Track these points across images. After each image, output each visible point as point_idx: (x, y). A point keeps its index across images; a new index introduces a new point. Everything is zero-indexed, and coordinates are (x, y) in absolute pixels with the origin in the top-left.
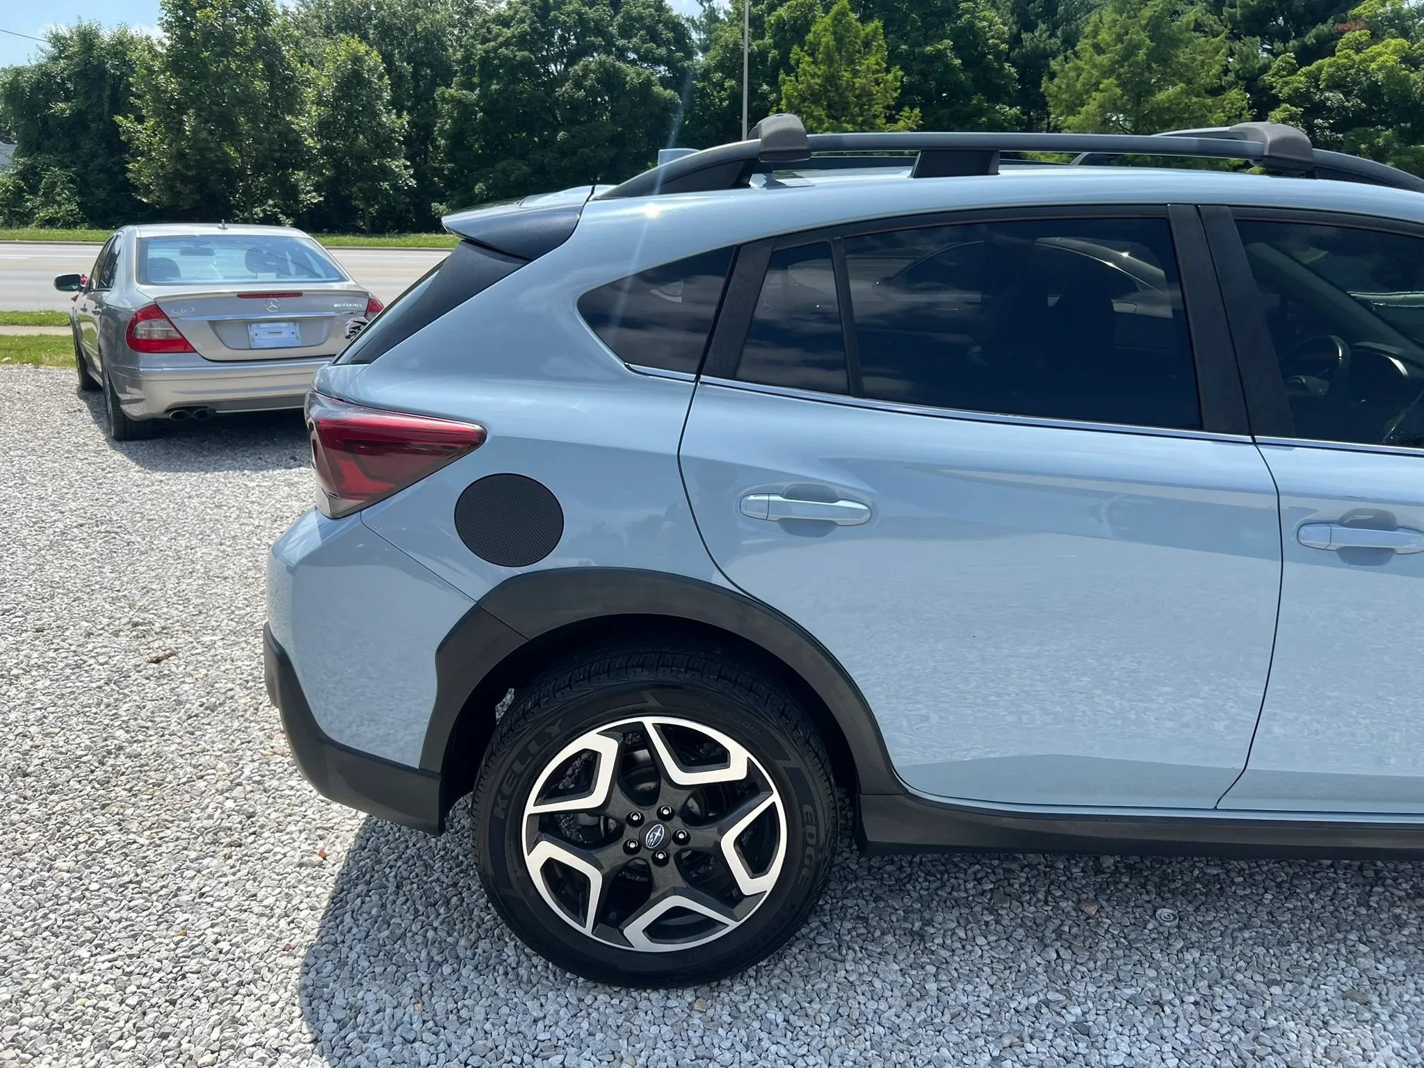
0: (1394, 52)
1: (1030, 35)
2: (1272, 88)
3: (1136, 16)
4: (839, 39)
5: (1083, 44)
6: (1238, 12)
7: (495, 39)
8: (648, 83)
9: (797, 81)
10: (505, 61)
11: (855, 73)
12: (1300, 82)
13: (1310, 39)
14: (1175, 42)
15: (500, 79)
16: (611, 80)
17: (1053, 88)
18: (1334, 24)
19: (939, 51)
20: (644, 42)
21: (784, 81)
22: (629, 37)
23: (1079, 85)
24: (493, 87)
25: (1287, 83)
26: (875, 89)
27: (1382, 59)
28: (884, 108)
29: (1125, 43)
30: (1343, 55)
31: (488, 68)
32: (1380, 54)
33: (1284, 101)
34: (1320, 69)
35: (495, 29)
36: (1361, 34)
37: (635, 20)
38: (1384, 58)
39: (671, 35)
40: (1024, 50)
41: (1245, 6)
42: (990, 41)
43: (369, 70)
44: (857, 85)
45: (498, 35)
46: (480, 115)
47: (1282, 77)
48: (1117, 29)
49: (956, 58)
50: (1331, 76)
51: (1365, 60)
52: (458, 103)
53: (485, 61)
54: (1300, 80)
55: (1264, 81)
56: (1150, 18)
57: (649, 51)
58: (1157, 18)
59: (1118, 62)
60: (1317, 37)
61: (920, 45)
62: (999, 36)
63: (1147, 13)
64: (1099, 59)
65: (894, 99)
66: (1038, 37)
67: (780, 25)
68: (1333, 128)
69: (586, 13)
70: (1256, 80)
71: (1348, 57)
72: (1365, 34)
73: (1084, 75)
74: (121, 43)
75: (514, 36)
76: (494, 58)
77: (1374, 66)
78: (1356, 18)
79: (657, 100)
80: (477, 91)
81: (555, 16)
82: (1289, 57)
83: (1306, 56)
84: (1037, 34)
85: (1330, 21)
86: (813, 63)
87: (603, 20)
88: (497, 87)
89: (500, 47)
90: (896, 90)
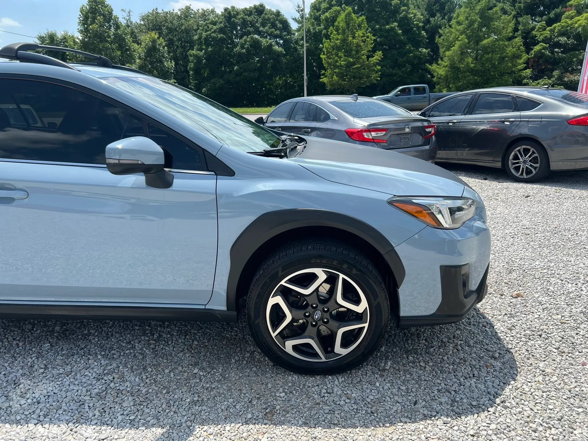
0: (585, 19)
1: (434, 19)
2: (536, 37)
3: (474, 9)
4: (348, 24)
5: (453, 22)
6: (522, 5)
7: (210, 30)
8: (271, 45)
9: (330, 42)
10: (214, 39)
11: (354, 37)
12: (547, 34)
13: (552, 15)
14: (491, 19)
15: (212, 46)
16: (256, 44)
17: (441, 40)
18: (562, 8)
19: (392, 27)
20: (270, 28)
21: (325, 42)
22: (264, 27)
23: (451, 39)
24: (209, 49)
25: (542, 34)
26: (362, 44)
27: (580, 22)
28: (367, 51)
29: (469, 20)
30: (564, 21)
31: (207, 41)
32: (579, 20)
33: (540, 42)
34: (555, 28)
35: (210, 26)
36: (572, 12)
37: (267, 20)
38: (581, 21)
39: (281, 25)
40: (431, 25)
41: (525, 2)
42: (415, 22)
43: (159, 45)
44: (354, 42)
45: (212, 29)
46: (204, 61)
47: (540, 32)
48: (466, 15)
49: (399, 30)
50: (559, 30)
51: (573, 23)
52: (195, 56)
53: (206, 39)
54: (547, 33)
55: (533, 34)
56: (480, 9)
57: (272, 32)
58: (483, 9)
59: (466, 28)
60: (555, 14)
61: (384, 25)
62: (419, 20)
63: (478, 7)
64: (459, 28)
65: (371, 48)
66: (437, 19)
67: (327, 19)
68: (562, 52)
69: (246, 18)
70: (529, 33)
71: (566, 22)
72: (574, 12)
73: (453, 35)
74: (65, 38)
75: (217, 29)
76: (210, 38)
77: (576, 25)
78: (571, 6)
79: (275, 52)
80: (203, 51)
81: (234, 20)
82: (543, 23)
83: (550, 22)
84: (436, 18)
85: (560, 7)
86: (337, 34)
87: (253, 21)
88: (211, 49)
89: (212, 33)
90: (372, 44)
